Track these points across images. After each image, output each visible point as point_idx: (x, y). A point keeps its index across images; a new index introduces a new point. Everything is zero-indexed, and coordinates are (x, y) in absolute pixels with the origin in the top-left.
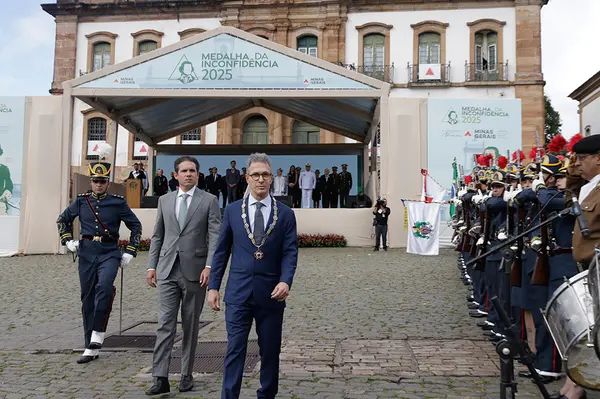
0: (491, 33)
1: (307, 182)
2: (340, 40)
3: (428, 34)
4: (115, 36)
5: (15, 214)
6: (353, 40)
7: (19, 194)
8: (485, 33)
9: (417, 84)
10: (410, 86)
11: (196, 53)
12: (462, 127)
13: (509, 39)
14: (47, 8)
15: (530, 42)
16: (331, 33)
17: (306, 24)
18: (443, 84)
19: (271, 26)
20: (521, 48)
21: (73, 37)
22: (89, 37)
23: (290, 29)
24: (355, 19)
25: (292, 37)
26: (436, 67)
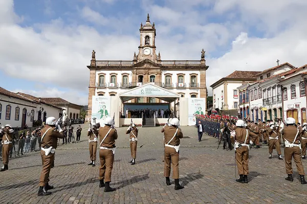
0: (195, 76)
1: (162, 112)
2: (160, 77)
3: (180, 76)
4: (105, 74)
6: (163, 77)
8: (193, 76)
9: (178, 88)
10: (176, 88)
11: (144, 88)
12: (195, 103)
13: (199, 77)
14: (88, 67)
15: (203, 79)
16: (158, 75)
17: (152, 73)
18: (184, 88)
19: (144, 73)
20: (201, 80)
21: (95, 74)
22: (99, 74)
23: (148, 74)
24: (164, 73)
25: (149, 76)
26: (182, 84)
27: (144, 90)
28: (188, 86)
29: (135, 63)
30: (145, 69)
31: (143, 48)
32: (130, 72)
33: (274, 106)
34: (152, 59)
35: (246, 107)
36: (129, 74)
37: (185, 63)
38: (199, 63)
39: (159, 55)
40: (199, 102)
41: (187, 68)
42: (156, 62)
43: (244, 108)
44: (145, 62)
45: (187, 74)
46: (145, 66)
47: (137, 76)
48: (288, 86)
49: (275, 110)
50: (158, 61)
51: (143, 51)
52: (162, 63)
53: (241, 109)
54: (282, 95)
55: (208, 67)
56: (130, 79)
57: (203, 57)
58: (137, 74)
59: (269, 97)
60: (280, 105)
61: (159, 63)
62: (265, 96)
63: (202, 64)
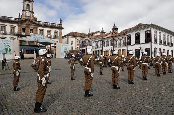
2: (37, 31)
3: (49, 31)
5: (12, 55)
6: (39, 31)
7: (12, 52)
8: (56, 32)
13: (58, 33)
15: (61, 34)
16: (35, 29)
17: (32, 27)
18: (51, 38)
19: (26, 27)
23: (29, 28)
24: (39, 28)
25: (30, 29)
26: (50, 36)
27: (36, 37)
28: (53, 37)
29: (20, 20)
30: (27, 24)
31: (25, 11)
32: (16, 25)
33: (98, 49)
34: (32, 19)
35: (83, 49)
36: (15, 26)
37: (51, 24)
38: (59, 25)
39: (36, 17)
40: (66, 46)
41: (52, 27)
42: (34, 21)
43: (82, 50)
44: (27, 20)
45: (53, 30)
46: (27, 23)
47: (22, 28)
48: (105, 41)
49: (98, 51)
50: (35, 21)
51: (25, 13)
52: (38, 22)
53: (80, 50)
54: (102, 45)
55: (63, 28)
56: (16, 30)
57: (61, 22)
58: (21, 27)
59: (96, 45)
60: (101, 49)
61: (36, 22)
62: (94, 44)
63: (60, 26)
